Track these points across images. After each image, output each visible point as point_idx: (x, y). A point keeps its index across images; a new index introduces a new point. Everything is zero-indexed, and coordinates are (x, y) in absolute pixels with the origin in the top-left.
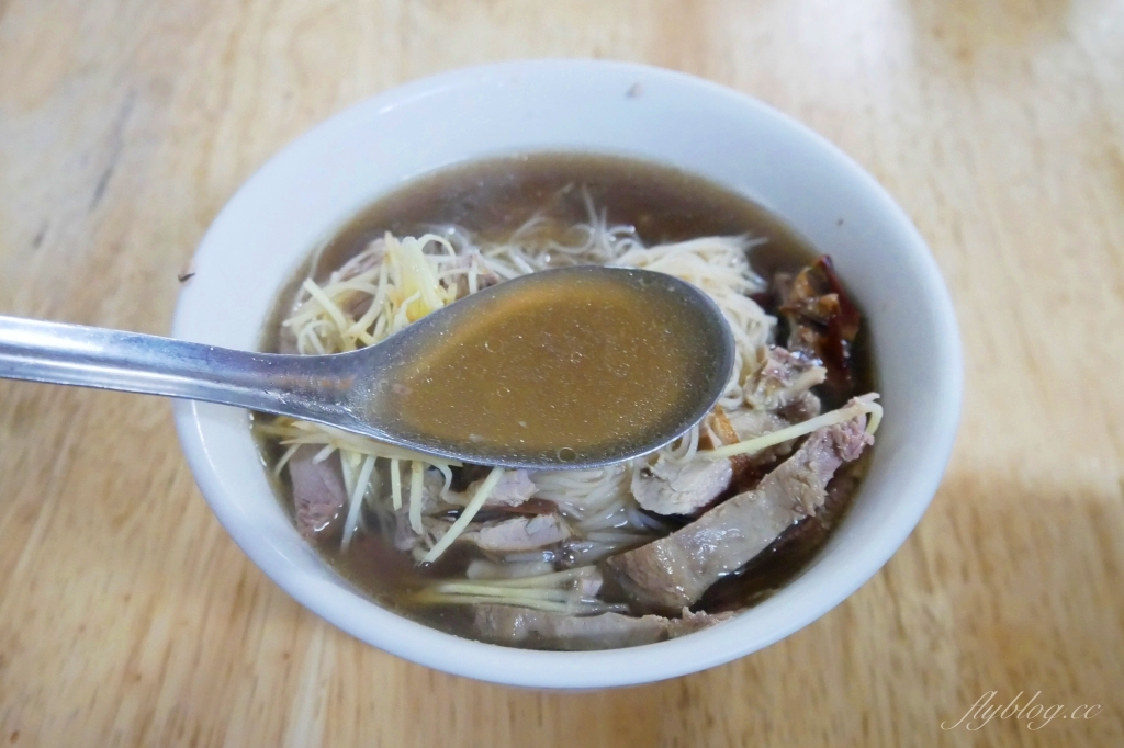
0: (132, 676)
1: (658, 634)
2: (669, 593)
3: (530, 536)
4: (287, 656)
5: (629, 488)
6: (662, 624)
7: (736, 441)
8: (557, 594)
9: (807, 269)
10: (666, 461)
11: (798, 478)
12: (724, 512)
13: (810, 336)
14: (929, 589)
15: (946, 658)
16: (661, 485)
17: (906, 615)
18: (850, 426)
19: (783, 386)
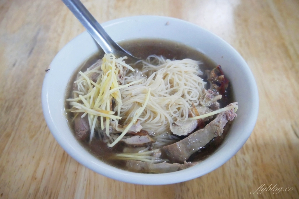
0: (34, 178)
1: (177, 169)
2: (180, 157)
3: (140, 140)
4: (76, 172)
5: (169, 128)
6: (179, 166)
7: (198, 115)
8: (149, 157)
9: (214, 69)
10: (179, 120)
11: (216, 125)
12: (195, 134)
13: (216, 86)
14: (244, 154)
15: (250, 172)
16: (178, 127)
17: (238, 160)
18: (230, 111)
19: (210, 100)
